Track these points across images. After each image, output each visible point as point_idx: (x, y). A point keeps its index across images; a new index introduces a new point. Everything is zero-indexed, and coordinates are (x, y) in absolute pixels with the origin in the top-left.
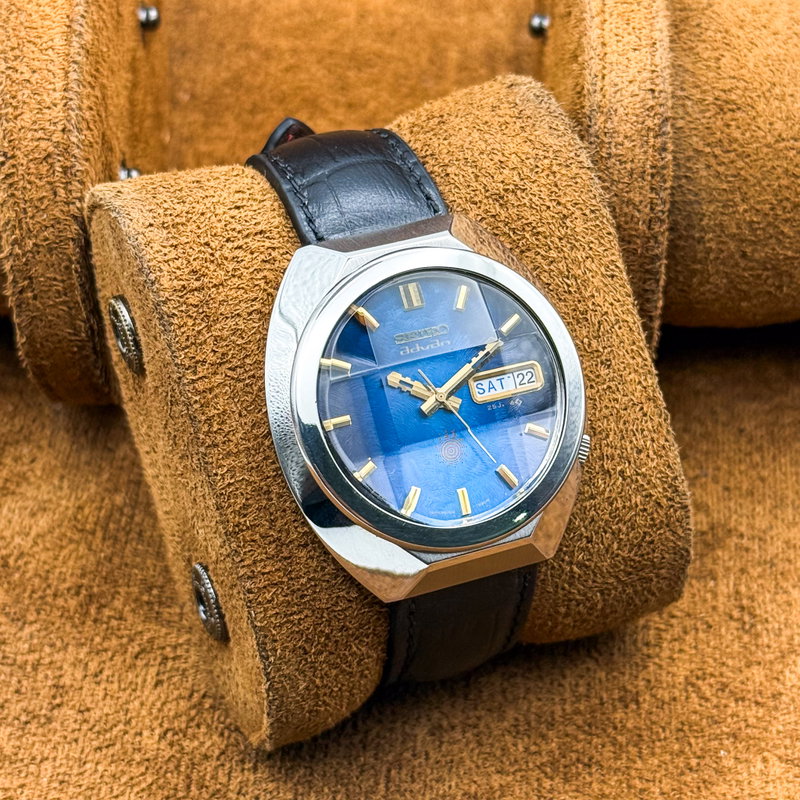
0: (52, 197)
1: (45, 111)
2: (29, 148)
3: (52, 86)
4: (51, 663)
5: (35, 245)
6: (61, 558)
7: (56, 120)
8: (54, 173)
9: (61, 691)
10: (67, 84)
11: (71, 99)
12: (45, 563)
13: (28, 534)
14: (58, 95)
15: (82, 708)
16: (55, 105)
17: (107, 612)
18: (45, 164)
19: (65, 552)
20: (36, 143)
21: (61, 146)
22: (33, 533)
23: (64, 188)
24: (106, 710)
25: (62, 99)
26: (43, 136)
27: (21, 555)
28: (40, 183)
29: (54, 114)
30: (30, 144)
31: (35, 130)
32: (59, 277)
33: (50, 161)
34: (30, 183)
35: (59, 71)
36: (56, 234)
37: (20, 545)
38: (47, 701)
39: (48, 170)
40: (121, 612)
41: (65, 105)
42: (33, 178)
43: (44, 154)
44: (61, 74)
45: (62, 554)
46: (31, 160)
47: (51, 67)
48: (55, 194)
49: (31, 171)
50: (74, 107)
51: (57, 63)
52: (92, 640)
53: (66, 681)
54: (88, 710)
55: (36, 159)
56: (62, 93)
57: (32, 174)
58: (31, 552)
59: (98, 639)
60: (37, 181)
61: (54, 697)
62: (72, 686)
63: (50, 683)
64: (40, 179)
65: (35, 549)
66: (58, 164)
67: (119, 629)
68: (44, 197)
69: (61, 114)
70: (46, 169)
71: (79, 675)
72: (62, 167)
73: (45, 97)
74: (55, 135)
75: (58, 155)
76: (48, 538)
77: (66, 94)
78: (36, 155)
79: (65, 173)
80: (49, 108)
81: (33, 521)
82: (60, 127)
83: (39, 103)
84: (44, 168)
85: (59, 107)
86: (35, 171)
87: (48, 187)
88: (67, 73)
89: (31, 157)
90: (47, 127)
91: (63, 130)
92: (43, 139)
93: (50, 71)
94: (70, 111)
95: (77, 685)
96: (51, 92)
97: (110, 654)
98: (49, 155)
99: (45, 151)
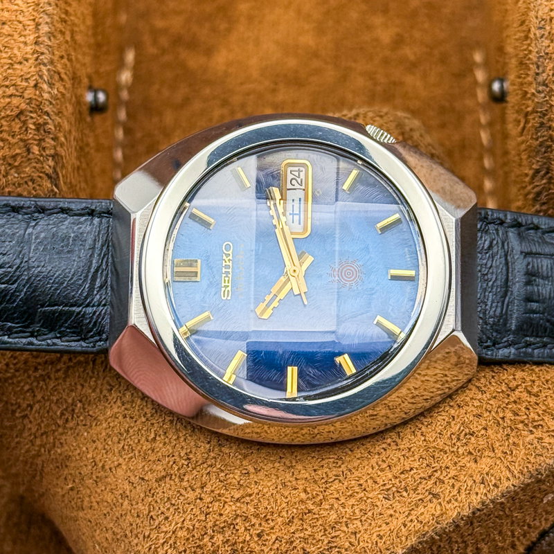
0: (25, 154)
1: (16, 66)
3: (22, 39)
7: (29, 76)
8: (26, 130)
10: (38, 37)
11: (42, 54)
14: (29, 49)
16: (27, 60)
18: (17, 120)
20: (8, 100)
21: (34, 102)
23: (37, 145)
25: (33, 53)
26: (15, 92)
28: (13, 141)
29: (25, 69)
31: (7, 86)
33: (23, 118)
35: (29, 23)
39: (21, 128)
41: (36, 59)
43: (16, 111)
44: (32, 26)
46: (4, 117)
47: (21, 18)
48: (28, 151)
49: (4, 128)
50: (45, 61)
51: (27, 14)
55: (8, 116)
56: (33, 47)
64: (13, 136)
66: (31, 121)
68: (17, 154)
69: (33, 69)
70: (18, 126)
72: (34, 124)
73: (16, 51)
74: (27, 92)
75: (31, 112)
77: (37, 48)
78: (8, 112)
79: (38, 129)
80: (20, 63)
82: (32, 83)
83: (10, 58)
84: (17, 126)
85: (30, 61)
87: (21, 144)
88: (38, 25)
89: (3, 115)
90: (19, 83)
91: (36, 86)
92: (15, 95)
93: (20, 22)
94: (42, 66)
96: (22, 45)
98: (21, 112)
99: (18, 107)
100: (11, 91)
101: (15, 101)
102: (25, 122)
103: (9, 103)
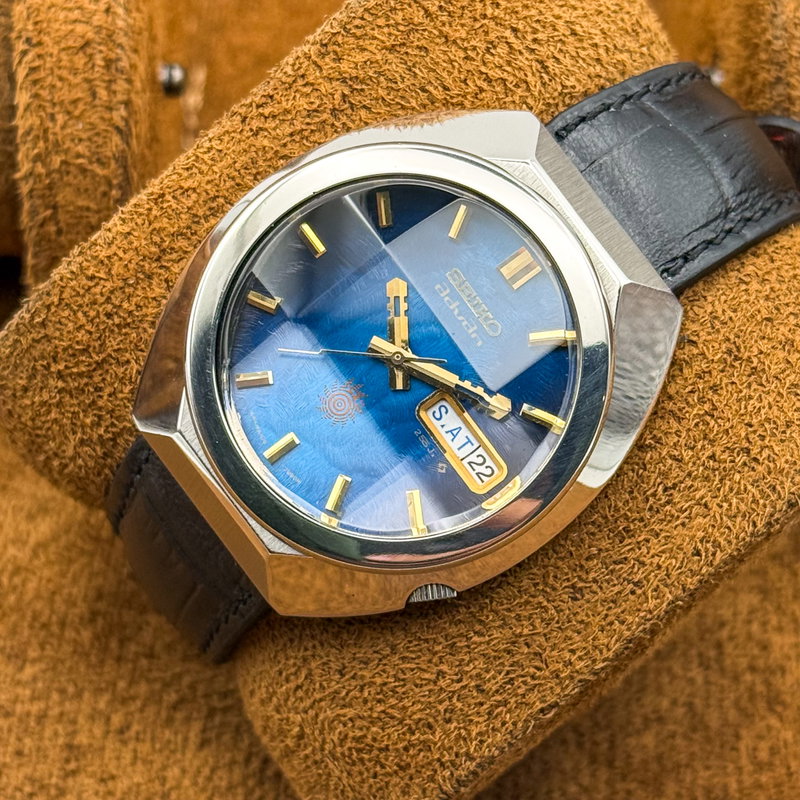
0: (89, 100)
2: (61, 33)
4: (62, 714)
5: (64, 162)
6: (70, 575)
9: (76, 752)
12: (49, 580)
13: (25, 543)
15: (105, 776)
17: (133, 648)
18: (81, 54)
19: (75, 567)
20: (70, 27)
21: (104, 31)
22: (32, 541)
24: (137, 779)
26: (80, 17)
27: (17, 570)
28: (74, 81)
30: (63, 27)
31: (70, 9)
32: (93, 206)
33: (89, 51)
34: (61, 79)
36: (93, 149)
37: (15, 557)
38: (58, 765)
39: (86, 64)
40: (152, 648)
42: (64, 73)
43: (80, 42)
45: (72, 570)
46: (64, 49)
48: (94, 95)
49: (63, 63)
52: (115, 685)
53: (82, 739)
54: (113, 777)
55: (69, 48)
57: (65, 68)
58: (30, 567)
59: (122, 684)
60: (71, 77)
61: (68, 761)
62: (90, 745)
63: (61, 741)
64: (75, 74)
65: (36, 562)
66: (100, 56)
67: (150, 670)
68: (79, 99)
70: (83, 61)
71: (98, 731)
72: (104, 59)
75: (99, 43)
76: (52, 548)
78: (71, 43)
81: (31, 527)
84: (80, 60)
86: (68, 64)
87: (85, 85)
89: (63, 45)
91: (107, 10)
92: (80, 21)
95: (96, 744)
97: (139, 703)
98: (87, 44)
99: (83, 37)
100: (76, 14)
101: (80, 28)
102: (91, 57)
103: (72, 31)
